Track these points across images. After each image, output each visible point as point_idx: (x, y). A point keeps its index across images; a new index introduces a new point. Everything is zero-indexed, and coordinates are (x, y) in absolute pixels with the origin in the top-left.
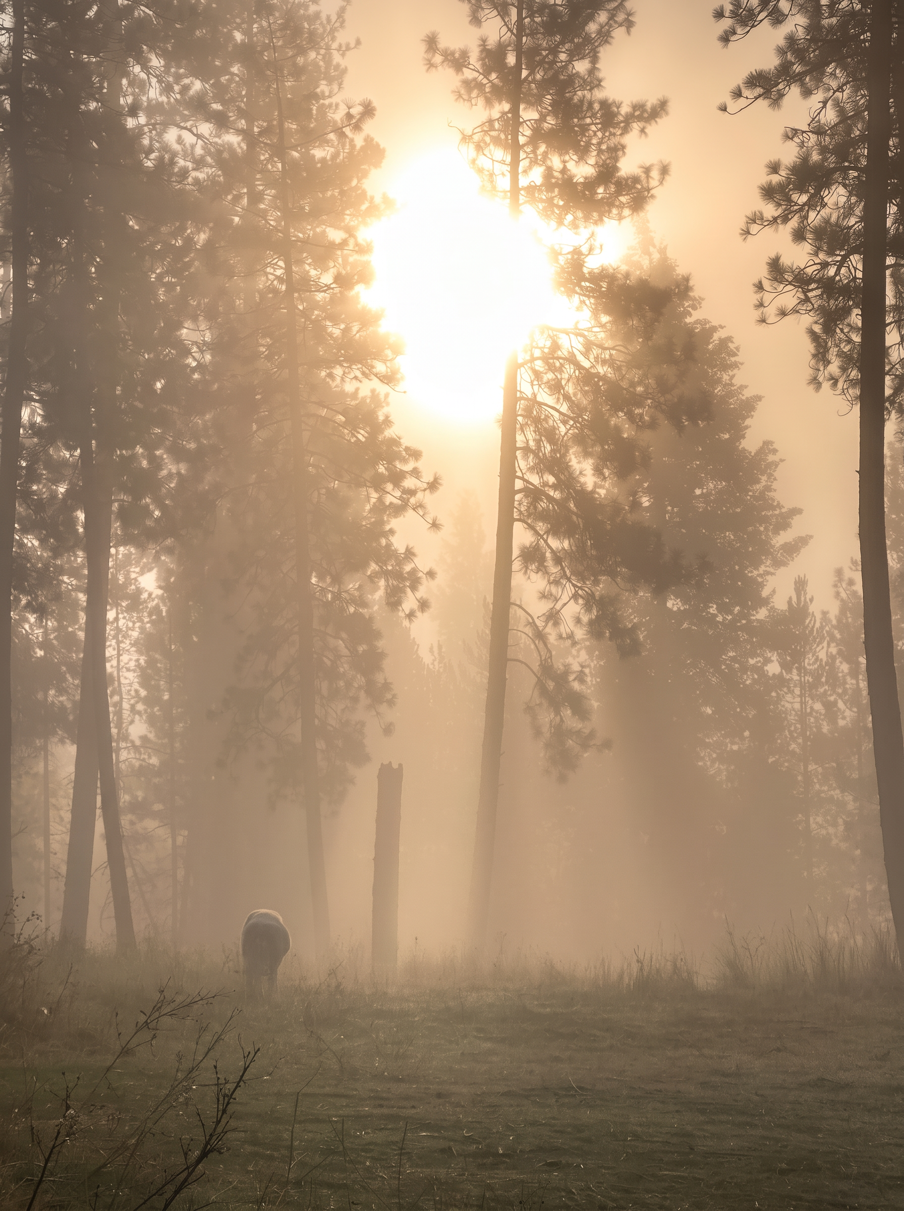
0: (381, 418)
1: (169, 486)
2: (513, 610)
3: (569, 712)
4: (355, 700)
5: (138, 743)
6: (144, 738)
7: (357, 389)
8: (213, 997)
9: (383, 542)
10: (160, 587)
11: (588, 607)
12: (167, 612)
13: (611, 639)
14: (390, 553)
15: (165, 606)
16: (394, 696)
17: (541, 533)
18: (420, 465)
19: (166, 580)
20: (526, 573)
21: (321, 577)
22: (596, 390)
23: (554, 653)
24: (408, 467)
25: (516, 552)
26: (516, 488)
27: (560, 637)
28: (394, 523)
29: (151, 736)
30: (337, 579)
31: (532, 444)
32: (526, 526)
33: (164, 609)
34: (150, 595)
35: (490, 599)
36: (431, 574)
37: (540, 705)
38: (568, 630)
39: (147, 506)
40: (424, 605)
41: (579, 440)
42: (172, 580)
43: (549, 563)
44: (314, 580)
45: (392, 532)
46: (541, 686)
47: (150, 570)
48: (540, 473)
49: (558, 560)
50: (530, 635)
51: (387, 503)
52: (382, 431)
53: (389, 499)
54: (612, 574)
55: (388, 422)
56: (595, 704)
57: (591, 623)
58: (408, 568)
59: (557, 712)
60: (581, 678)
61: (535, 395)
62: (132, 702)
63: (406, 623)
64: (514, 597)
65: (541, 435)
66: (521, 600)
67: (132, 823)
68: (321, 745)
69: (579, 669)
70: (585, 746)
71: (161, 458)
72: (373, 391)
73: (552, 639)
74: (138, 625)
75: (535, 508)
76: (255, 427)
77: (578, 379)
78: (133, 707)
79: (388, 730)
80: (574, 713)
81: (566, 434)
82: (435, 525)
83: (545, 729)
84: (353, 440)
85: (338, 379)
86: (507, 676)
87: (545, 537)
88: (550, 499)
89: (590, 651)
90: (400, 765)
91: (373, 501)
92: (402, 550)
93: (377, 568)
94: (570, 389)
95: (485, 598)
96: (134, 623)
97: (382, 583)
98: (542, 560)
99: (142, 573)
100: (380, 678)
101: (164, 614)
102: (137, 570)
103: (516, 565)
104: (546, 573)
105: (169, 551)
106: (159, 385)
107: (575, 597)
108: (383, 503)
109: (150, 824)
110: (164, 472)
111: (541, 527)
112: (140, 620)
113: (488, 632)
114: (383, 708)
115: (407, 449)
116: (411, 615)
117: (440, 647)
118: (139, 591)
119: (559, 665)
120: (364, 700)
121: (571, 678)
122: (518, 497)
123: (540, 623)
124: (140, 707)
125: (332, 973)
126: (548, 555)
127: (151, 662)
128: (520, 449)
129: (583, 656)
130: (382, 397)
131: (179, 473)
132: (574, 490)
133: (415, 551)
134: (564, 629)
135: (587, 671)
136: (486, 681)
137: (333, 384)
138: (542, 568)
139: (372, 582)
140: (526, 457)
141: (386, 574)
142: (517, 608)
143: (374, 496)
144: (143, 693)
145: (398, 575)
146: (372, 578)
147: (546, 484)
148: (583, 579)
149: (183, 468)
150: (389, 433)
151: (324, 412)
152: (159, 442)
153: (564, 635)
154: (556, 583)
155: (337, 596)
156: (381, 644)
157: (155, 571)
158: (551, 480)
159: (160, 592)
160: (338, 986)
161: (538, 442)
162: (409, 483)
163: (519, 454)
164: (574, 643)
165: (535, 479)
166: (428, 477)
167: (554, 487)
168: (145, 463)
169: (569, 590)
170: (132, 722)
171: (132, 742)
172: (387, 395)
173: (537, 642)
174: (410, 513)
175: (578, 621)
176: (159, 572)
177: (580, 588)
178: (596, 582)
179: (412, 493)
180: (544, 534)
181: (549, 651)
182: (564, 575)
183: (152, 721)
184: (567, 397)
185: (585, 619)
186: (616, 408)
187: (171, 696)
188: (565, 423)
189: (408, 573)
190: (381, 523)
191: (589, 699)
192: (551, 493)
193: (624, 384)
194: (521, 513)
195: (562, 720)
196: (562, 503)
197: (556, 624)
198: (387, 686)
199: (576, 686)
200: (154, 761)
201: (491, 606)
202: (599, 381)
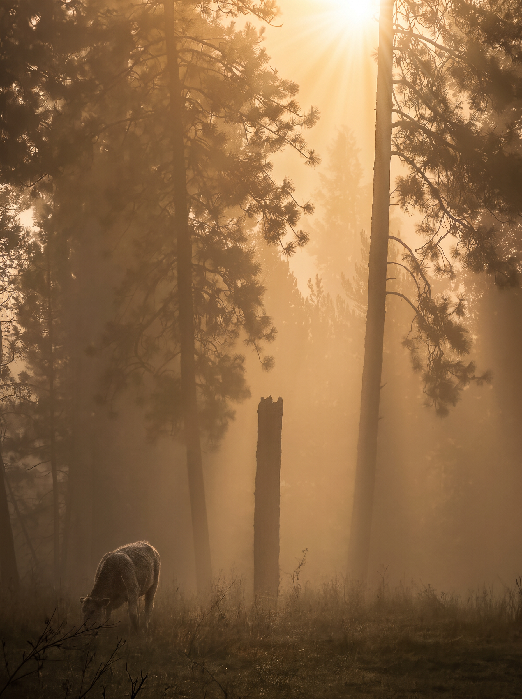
0: (257, 52)
1: (46, 123)
2: (392, 244)
3: (449, 346)
4: (235, 334)
5: (18, 380)
6: (24, 376)
7: (233, 23)
8: (98, 628)
9: (261, 176)
10: (39, 224)
11: (465, 239)
12: (45, 248)
13: (489, 271)
14: (268, 187)
15: (44, 243)
16: (273, 331)
17: (419, 166)
18: (297, 98)
19: (44, 217)
20: (403, 205)
21: (198, 214)
22: (473, 22)
23: (432, 286)
24: (284, 102)
25: (393, 186)
26: (393, 121)
27: (439, 269)
28: (271, 158)
29: (31, 373)
30: (215, 214)
31: (409, 78)
32: (403, 159)
33: (42, 246)
34: (28, 233)
35: (368, 233)
36: (308, 208)
37: (419, 338)
38: (446, 263)
39: (24, 142)
40: (303, 238)
41: (455, 72)
42: (50, 217)
43: (427, 196)
44: (191, 215)
45: (269, 166)
46: (421, 320)
47: (28, 208)
48: (417, 106)
49: (435, 194)
50: (409, 268)
51: (264, 138)
52: (257, 65)
53: (266, 134)
54: (490, 205)
55: (263, 55)
56: (474, 337)
57: (470, 255)
58: (285, 202)
59: (437, 345)
60: (459, 310)
61: (410, 29)
62: (12, 339)
63: (284, 258)
64: (392, 231)
65: (417, 68)
66: (399, 233)
67: (12, 459)
68: (200, 380)
69: (458, 301)
70: (464, 379)
71: (37, 94)
72: (248, 26)
73: (430, 273)
74: (16, 262)
75: (411, 140)
76: (130, 63)
77: (454, 11)
78: (12, 345)
79: (268, 364)
80: (453, 346)
81: (443, 66)
82: (312, 160)
83: (425, 362)
84: (229, 75)
85: (213, 15)
86: (386, 310)
87: (422, 170)
88: (428, 132)
89: (468, 284)
90: (280, 399)
91: (249, 136)
92: (279, 184)
93: (254, 202)
94: (446, 21)
95: (362, 233)
96: (11, 260)
97: (260, 217)
98: (419, 194)
99: (20, 210)
100: (259, 313)
101: (42, 250)
102: (15, 207)
103: (395, 198)
104: (423, 206)
105: (46, 188)
106: (34, 22)
107: (454, 229)
108: (260, 138)
109: (31, 461)
110: (40, 110)
111: (419, 160)
112: (18, 258)
113: (366, 266)
114: (262, 343)
115: (284, 83)
116: (289, 249)
117: (318, 283)
118: (17, 228)
119: (437, 298)
120: (243, 335)
121: (450, 310)
122: (395, 130)
123: (417, 256)
124: (19, 344)
125: (216, 603)
126: (426, 188)
127: (30, 299)
128: (396, 82)
129: (462, 289)
130: (258, 30)
131: (55, 110)
132: (451, 122)
133: (293, 185)
134: (441, 262)
135: (465, 303)
136: (364, 315)
137: (210, 19)
138: (420, 201)
139: (250, 216)
140: (402, 91)
141: (264, 208)
142: (395, 241)
143: (251, 130)
144: (22, 330)
145: (276, 210)
146: (250, 213)
147: (422, 117)
148: (460, 212)
149: (59, 104)
150: (265, 67)
151: (199, 47)
152: (35, 78)
153: (443, 268)
154: (435, 216)
155: (214, 231)
156: (259, 278)
157: (32, 207)
158: (428, 113)
159: (37, 229)
160: (222, 617)
161: (415, 75)
162: (286, 117)
163: (395, 86)
164: (453, 276)
165: (412, 113)
166: (304, 111)
167: (431, 120)
168: (20, 100)
169: (447, 222)
170: (12, 360)
171: (12, 380)
172: (263, 30)
173: (415, 274)
174: (287, 147)
175: (456, 254)
176: (35, 209)
177: (458, 221)
178: (474, 216)
179: (288, 127)
180: (422, 167)
181: (427, 284)
182: (442, 207)
183: (32, 358)
184: (442, 29)
185: (463, 251)
186: (491, 40)
187: (51, 333)
188: (440, 55)
189: (286, 207)
190: (259, 157)
191: (467, 332)
192: (429, 126)
193: (502, 16)
194: (397, 146)
195: (442, 353)
196: (439, 136)
197: (435, 256)
198: (266, 320)
199: (455, 319)
200: (33, 398)
201: (369, 241)
202: (475, 13)
